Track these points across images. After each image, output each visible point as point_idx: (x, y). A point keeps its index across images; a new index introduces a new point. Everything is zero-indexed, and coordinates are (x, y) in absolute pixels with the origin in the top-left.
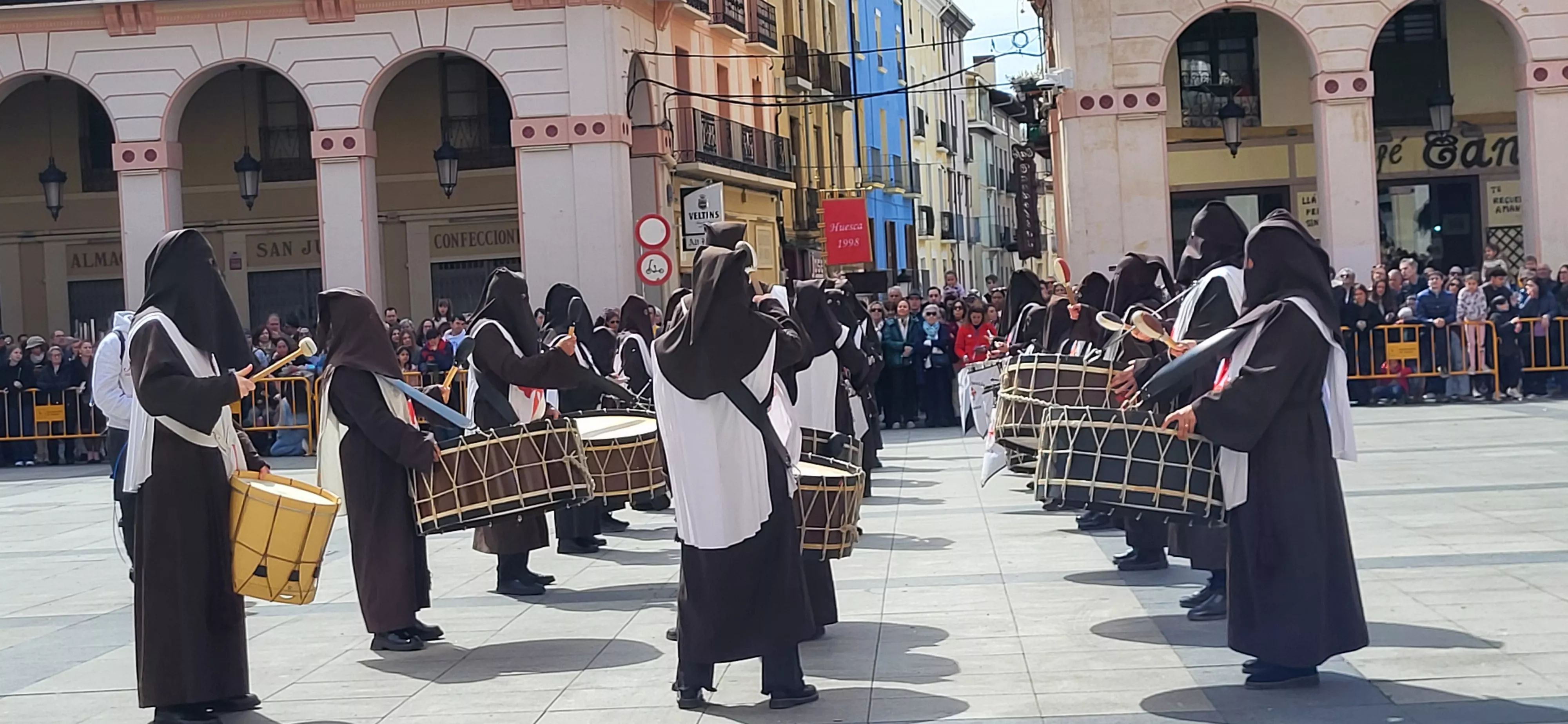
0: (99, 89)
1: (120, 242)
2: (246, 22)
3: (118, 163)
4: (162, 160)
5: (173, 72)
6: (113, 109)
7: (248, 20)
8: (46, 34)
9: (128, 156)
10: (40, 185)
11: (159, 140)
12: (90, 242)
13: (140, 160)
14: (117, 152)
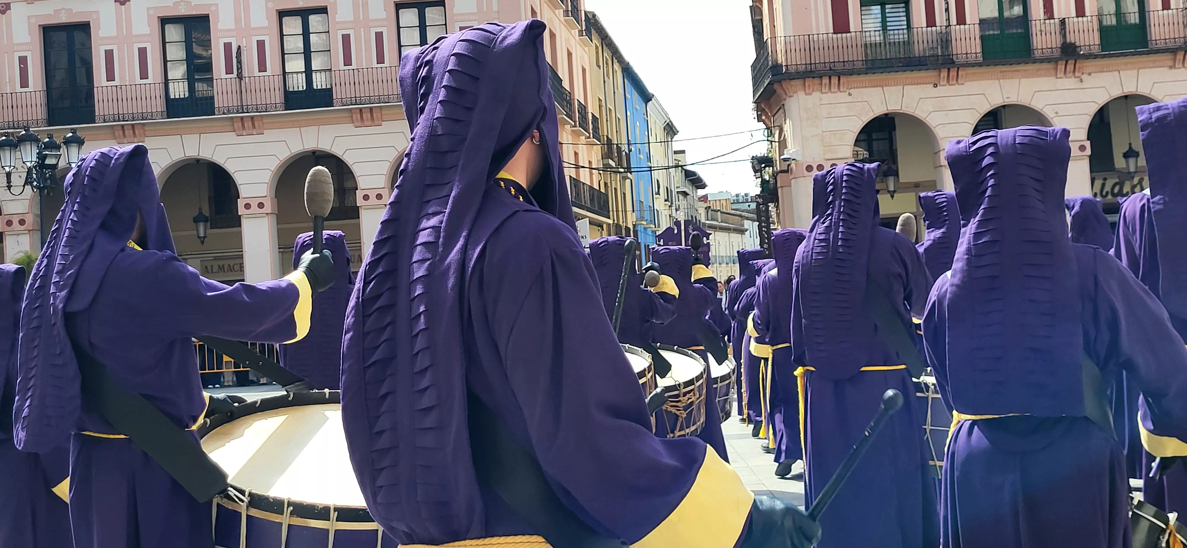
0: (230, 167)
1: (243, 257)
2: (317, 127)
3: (241, 210)
4: (268, 208)
5: (274, 156)
6: (238, 178)
7: (319, 126)
8: (199, 135)
9: (248, 206)
10: (195, 224)
11: (266, 196)
12: (216, 259)
13: (254, 208)
14: (241, 203)
